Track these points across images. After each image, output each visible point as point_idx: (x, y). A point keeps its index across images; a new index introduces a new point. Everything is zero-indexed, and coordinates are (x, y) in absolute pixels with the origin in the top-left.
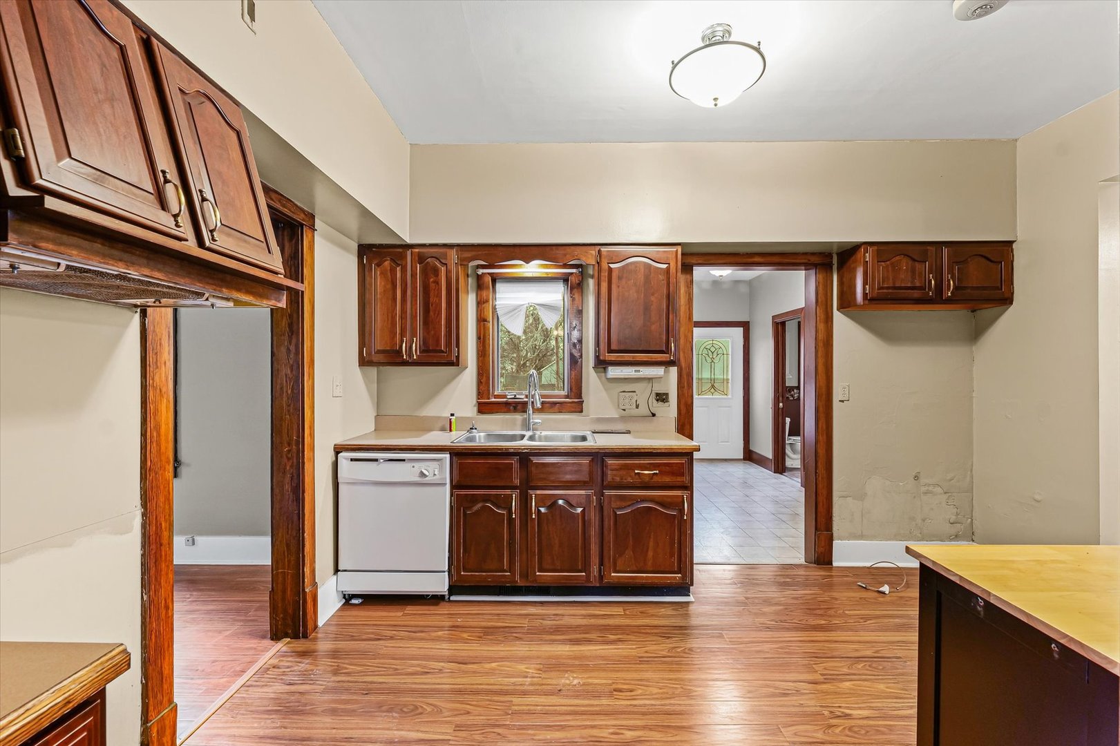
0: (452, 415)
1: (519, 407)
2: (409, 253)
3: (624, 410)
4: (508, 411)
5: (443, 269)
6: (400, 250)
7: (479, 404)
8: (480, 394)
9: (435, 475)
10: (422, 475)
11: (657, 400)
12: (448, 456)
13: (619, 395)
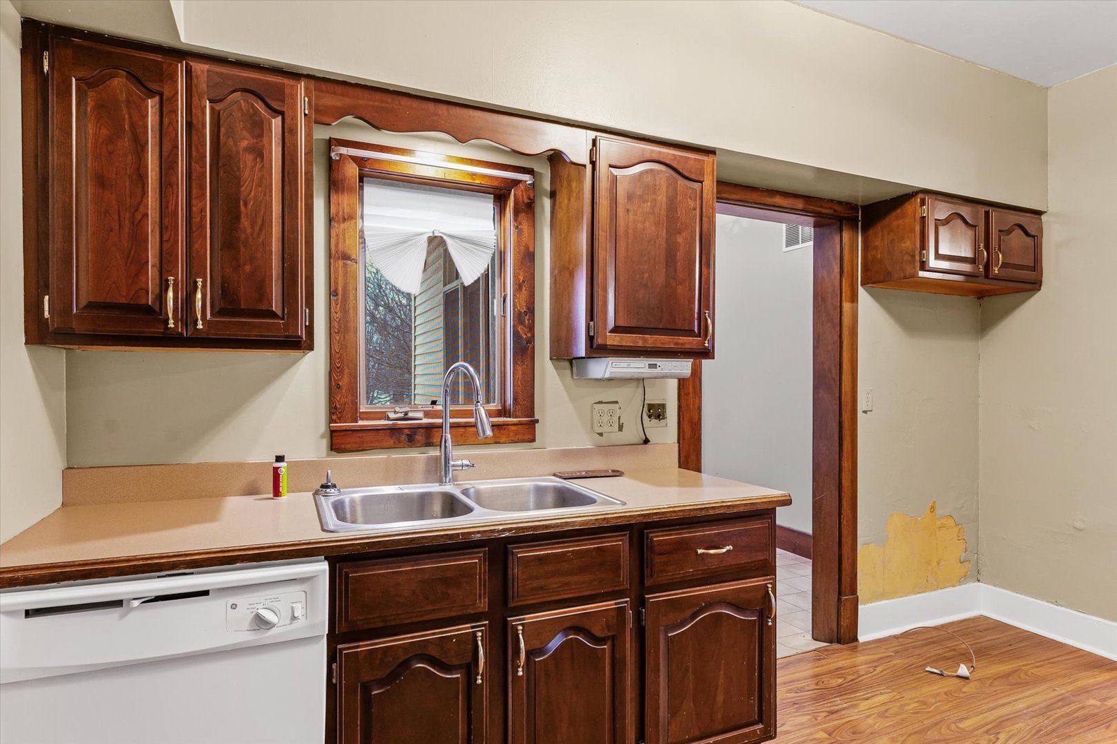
0: (280, 459)
1: (419, 437)
2: (181, 68)
3: (601, 434)
4: (397, 446)
5: (276, 123)
6: (159, 58)
7: (333, 433)
8: (334, 411)
9: (294, 618)
10: (261, 623)
11: (650, 417)
12: (324, 566)
13: (592, 409)
